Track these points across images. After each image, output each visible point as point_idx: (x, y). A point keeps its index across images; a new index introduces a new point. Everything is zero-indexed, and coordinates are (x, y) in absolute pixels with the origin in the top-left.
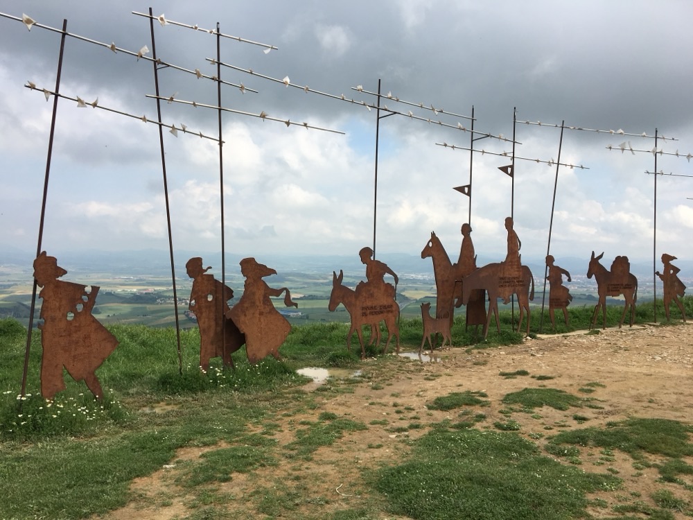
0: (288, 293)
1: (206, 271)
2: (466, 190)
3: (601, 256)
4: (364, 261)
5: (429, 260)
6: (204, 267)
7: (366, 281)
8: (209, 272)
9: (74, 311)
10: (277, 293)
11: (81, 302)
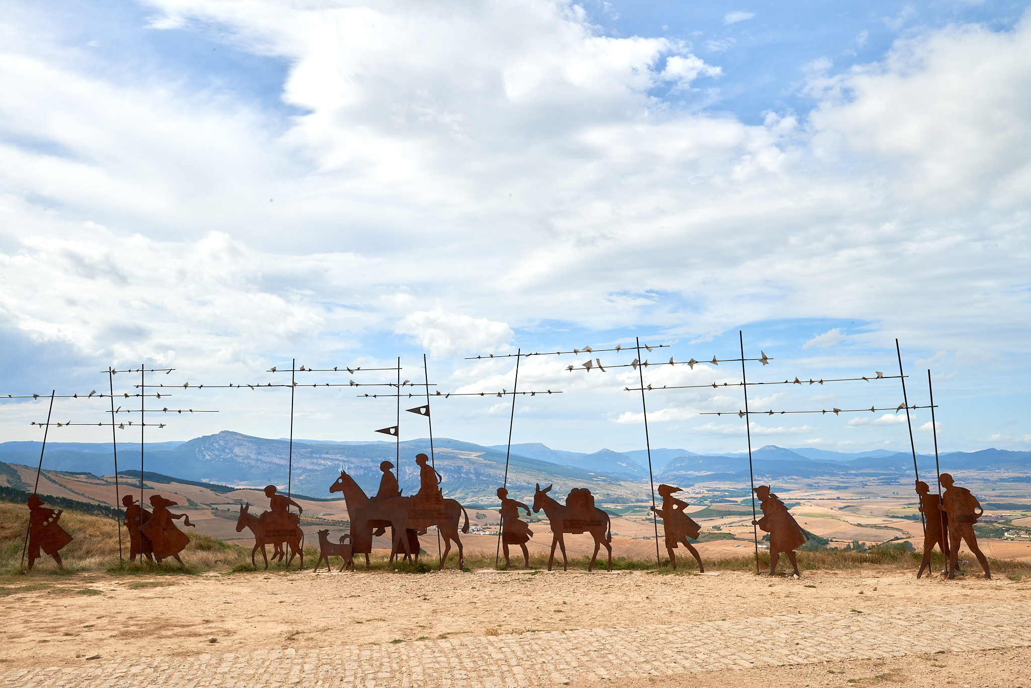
0: (187, 517)
1: (135, 503)
2: (393, 431)
3: (549, 489)
4: (268, 495)
5: (340, 494)
6: (134, 500)
7: (270, 510)
8: (137, 503)
9: (48, 521)
10: (178, 517)
11: (52, 517)
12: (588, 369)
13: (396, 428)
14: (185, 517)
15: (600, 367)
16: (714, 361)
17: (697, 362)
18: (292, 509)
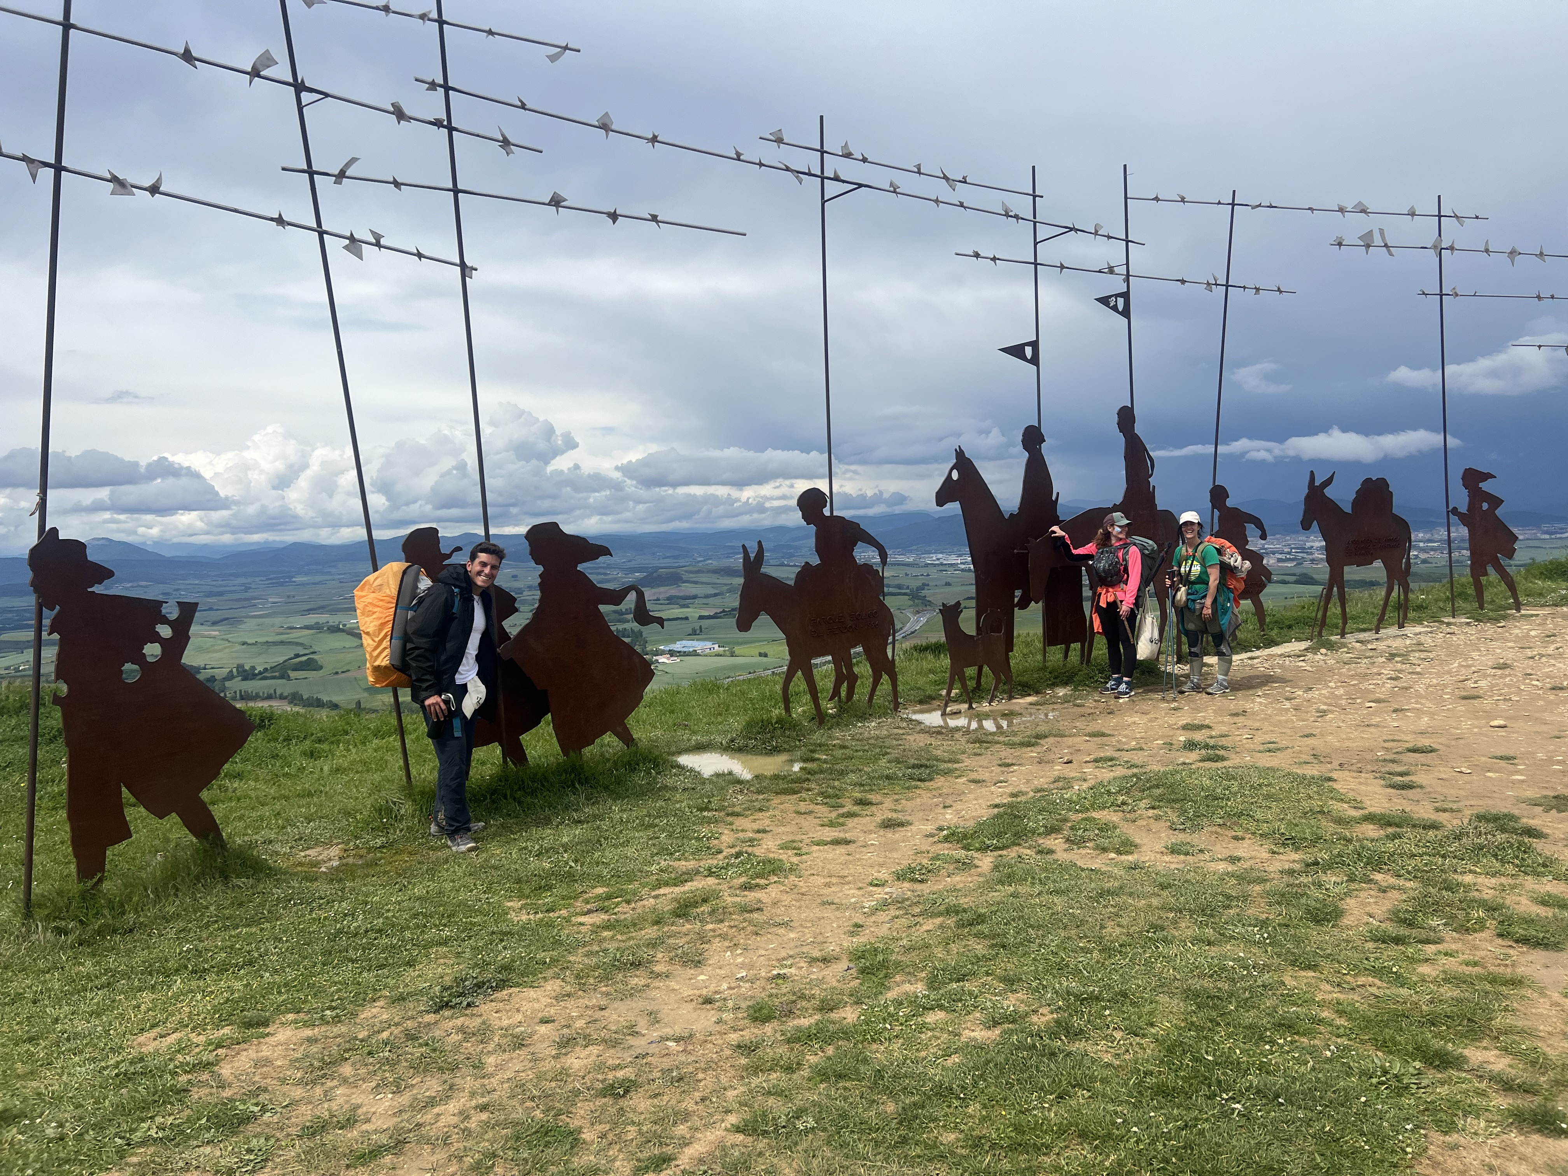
0: (641, 596)
1: (449, 556)
2: (1028, 351)
3: (1328, 482)
9: (139, 659)
10: (616, 597)
11: (156, 638)
12: (1368, 246)
13: (1035, 345)
14: (632, 596)
15: (1386, 246)
16: (1541, 254)
17: (1520, 254)
18: (864, 554)
